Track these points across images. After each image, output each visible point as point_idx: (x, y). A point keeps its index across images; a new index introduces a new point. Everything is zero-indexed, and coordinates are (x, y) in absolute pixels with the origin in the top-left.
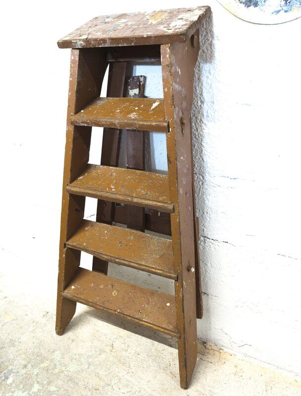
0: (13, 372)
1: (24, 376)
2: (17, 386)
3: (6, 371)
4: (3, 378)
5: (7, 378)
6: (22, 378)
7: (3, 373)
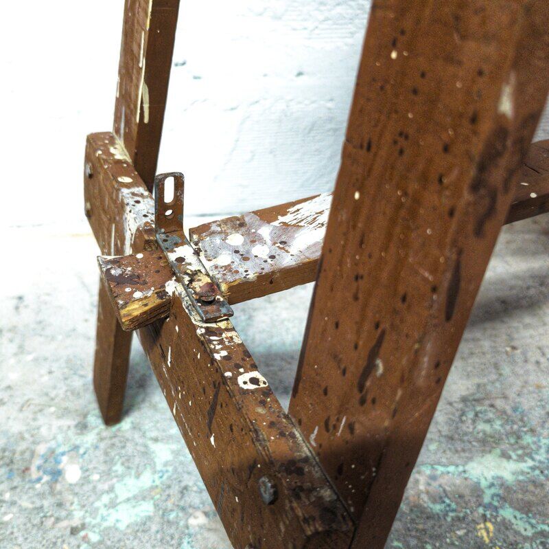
0: (63, 454)
1: (102, 445)
2: (107, 474)
3: (37, 462)
4: (46, 478)
5: (57, 474)
6: (99, 453)
7: (33, 469)
